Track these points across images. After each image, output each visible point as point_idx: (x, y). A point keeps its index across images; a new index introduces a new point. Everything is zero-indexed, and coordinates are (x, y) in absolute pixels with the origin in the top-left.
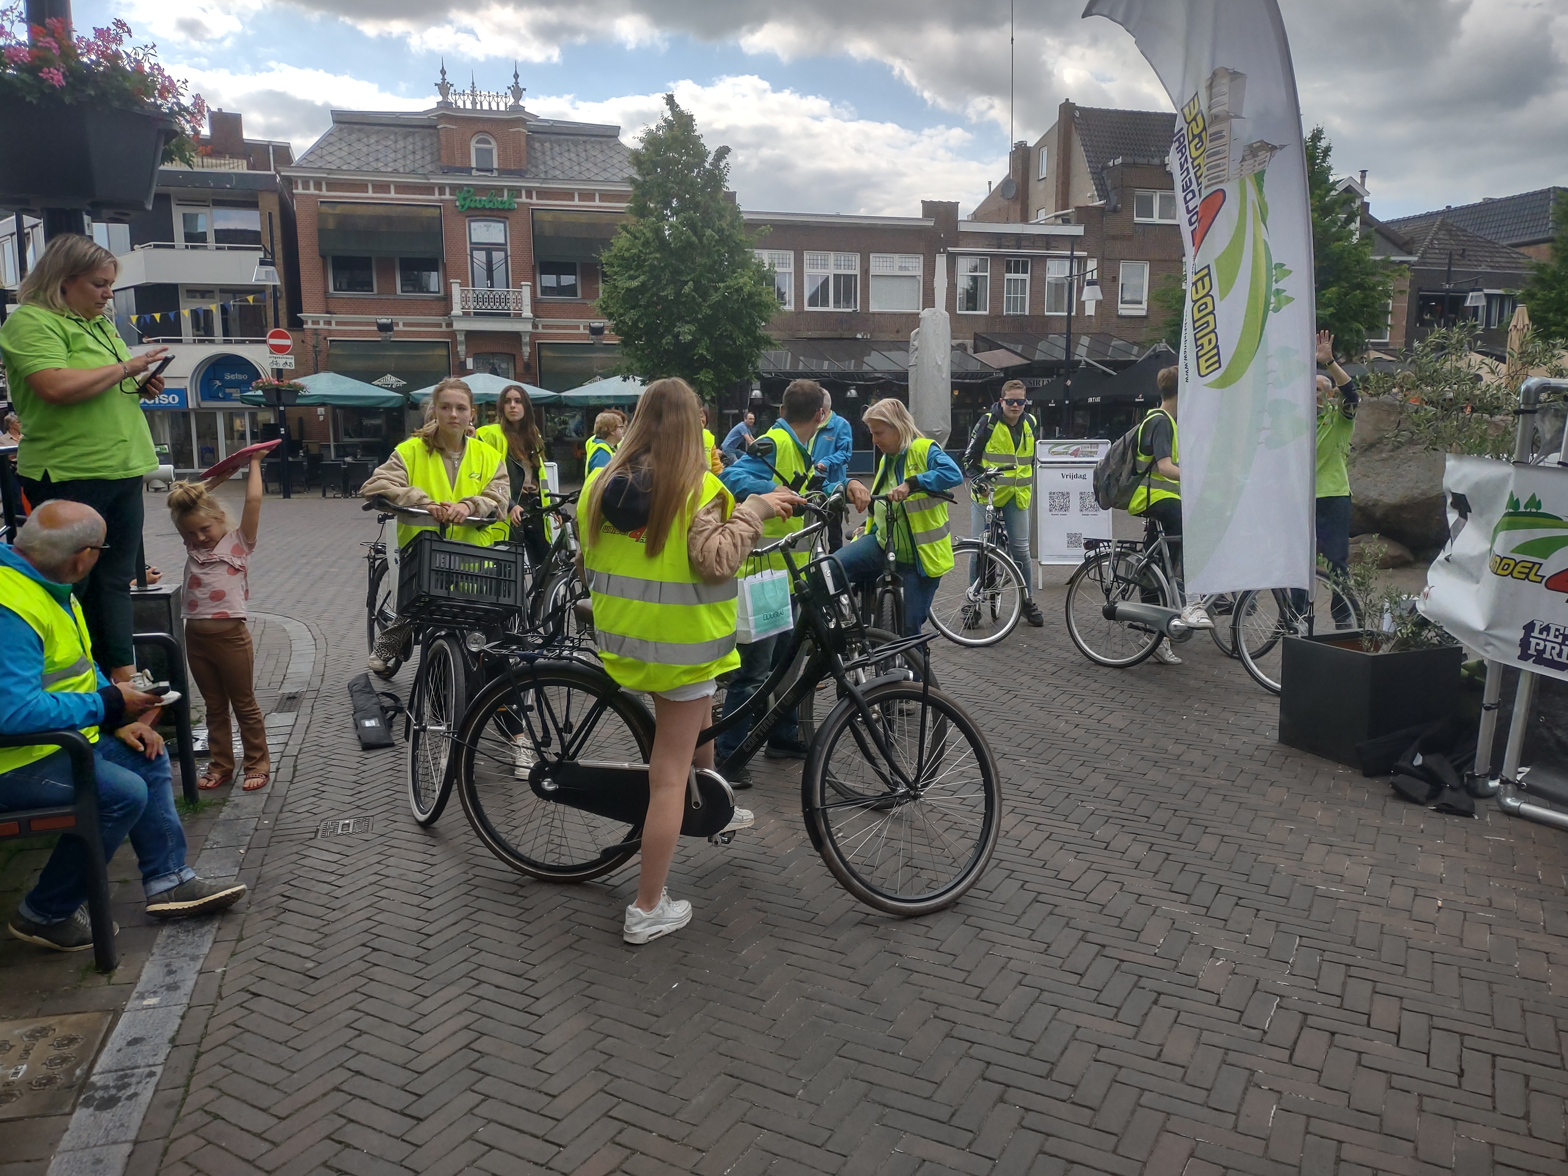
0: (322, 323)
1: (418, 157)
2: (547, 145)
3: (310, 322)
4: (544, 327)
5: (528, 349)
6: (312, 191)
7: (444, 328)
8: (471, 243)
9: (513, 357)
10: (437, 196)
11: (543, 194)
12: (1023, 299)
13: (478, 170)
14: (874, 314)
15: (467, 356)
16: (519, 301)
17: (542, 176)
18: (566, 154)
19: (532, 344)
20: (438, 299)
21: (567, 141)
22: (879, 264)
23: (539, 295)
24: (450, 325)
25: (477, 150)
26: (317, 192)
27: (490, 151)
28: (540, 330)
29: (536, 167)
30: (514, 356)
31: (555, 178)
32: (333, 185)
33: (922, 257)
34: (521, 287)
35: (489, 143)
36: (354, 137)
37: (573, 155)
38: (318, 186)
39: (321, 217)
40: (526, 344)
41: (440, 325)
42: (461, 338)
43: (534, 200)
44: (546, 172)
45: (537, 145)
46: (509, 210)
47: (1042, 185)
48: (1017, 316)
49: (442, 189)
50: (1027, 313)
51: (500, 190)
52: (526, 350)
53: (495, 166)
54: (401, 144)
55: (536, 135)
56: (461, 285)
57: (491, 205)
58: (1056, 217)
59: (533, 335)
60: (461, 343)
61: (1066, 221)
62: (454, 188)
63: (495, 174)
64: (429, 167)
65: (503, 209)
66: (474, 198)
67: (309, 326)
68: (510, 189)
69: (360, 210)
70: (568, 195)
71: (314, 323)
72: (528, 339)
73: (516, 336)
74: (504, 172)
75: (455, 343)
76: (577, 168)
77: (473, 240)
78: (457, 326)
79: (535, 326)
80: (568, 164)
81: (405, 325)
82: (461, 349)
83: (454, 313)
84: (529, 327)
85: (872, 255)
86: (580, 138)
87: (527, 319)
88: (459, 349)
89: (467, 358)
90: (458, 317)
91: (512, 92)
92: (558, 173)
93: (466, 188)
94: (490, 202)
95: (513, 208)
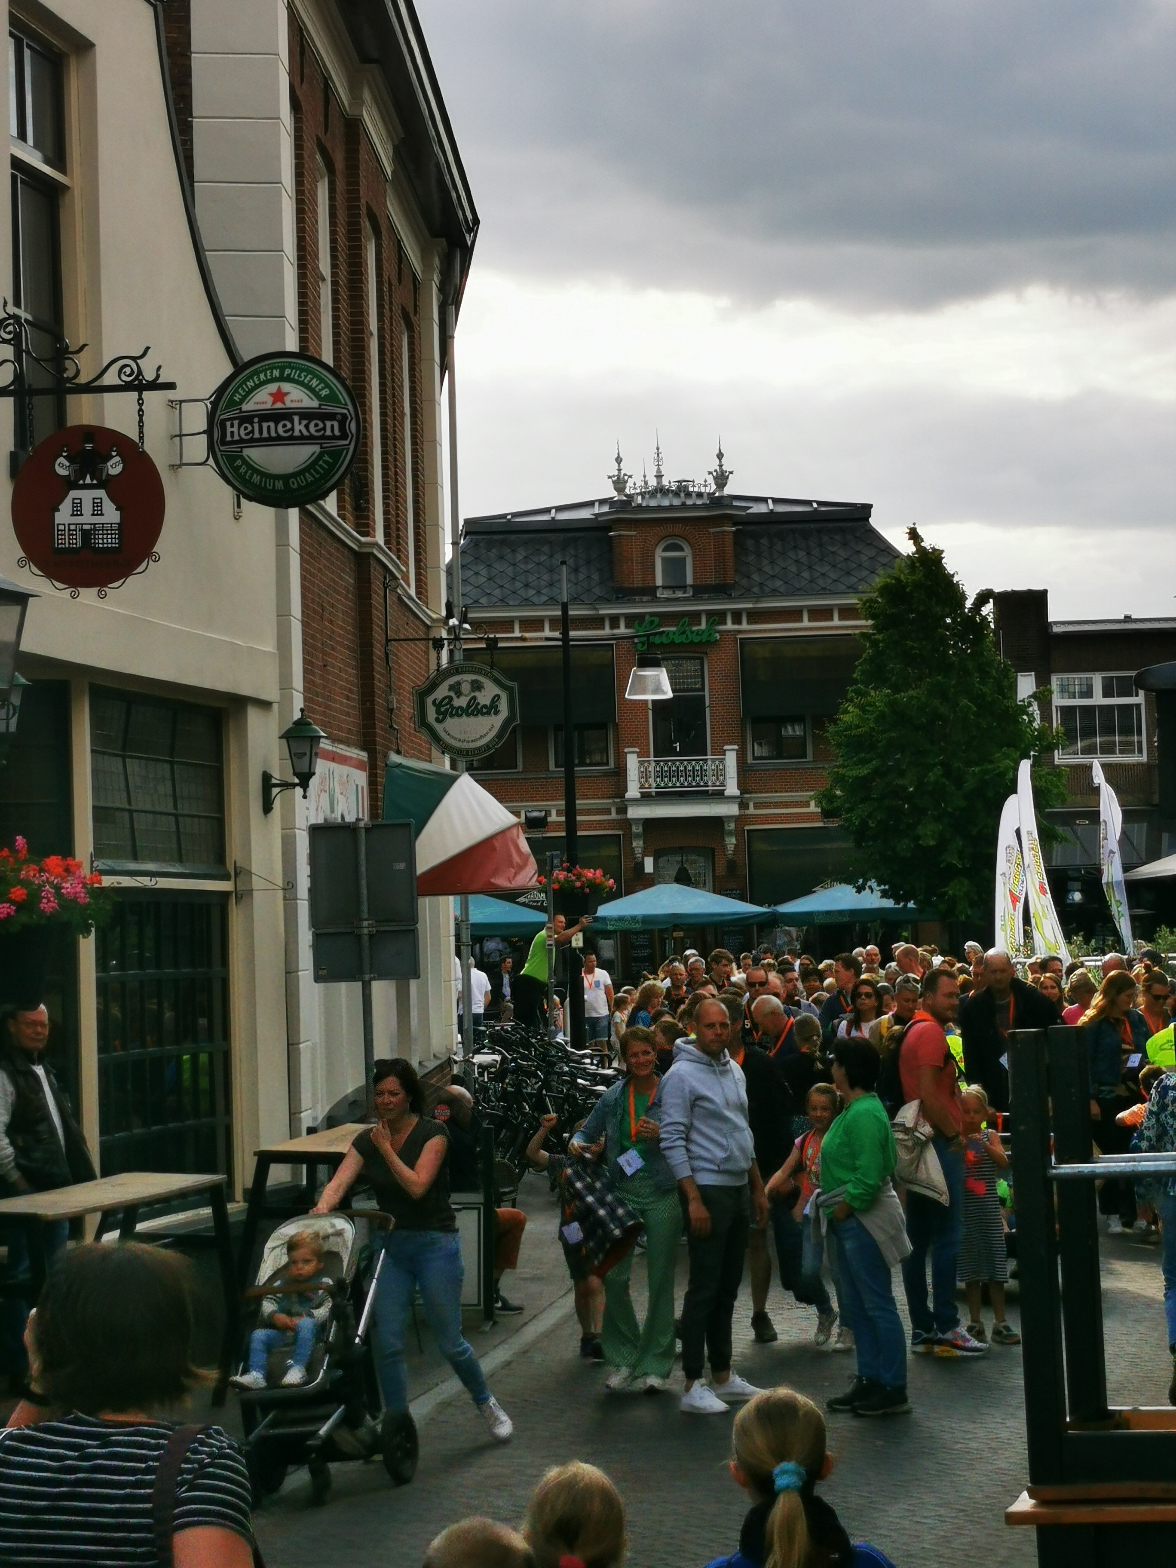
1: (581, 577)
2: (764, 541)
4: (755, 807)
5: (733, 840)
7: (614, 815)
9: (710, 854)
10: (607, 631)
11: (755, 616)
13: (665, 590)
15: (645, 854)
16: (720, 773)
17: (759, 592)
18: (791, 554)
19: (738, 833)
20: (606, 774)
23: (750, 760)
24: (623, 810)
25: (664, 559)
27: (683, 560)
28: (751, 810)
29: (748, 577)
30: (713, 850)
31: (775, 592)
34: (724, 753)
35: (681, 549)
36: (495, 553)
37: (802, 554)
40: (730, 833)
41: (608, 812)
42: (637, 829)
43: (745, 626)
44: (762, 586)
45: (750, 543)
46: (708, 642)
49: (614, 621)
51: (695, 617)
52: (731, 842)
53: (689, 581)
54: (558, 558)
56: (639, 755)
57: (683, 639)
59: (739, 820)
60: (637, 836)
62: (631, 620)
63: (689, 593)
64: (597, 591)
65: (700, 643)
66: (658, 630)
68: (710, 614)
70: (794, 614)
72: (732, 826)
73: (717, 822)
74: (700, 591)
75: (629, 836)
76: (806, 574)
78: (635, 813)
79: (743, 805)
80: (793, 568)
81: (559, 813)
83: (629, 795)
84: (733, 810)
86: (812, 526)
87: (732, 798)
88: (634, 844)
89: (646, 858)
90: (634, 801)
91: (715, 478)
92: (778, 583)
93: (647, 618)
94: (683, 633)
95: (712, 640)
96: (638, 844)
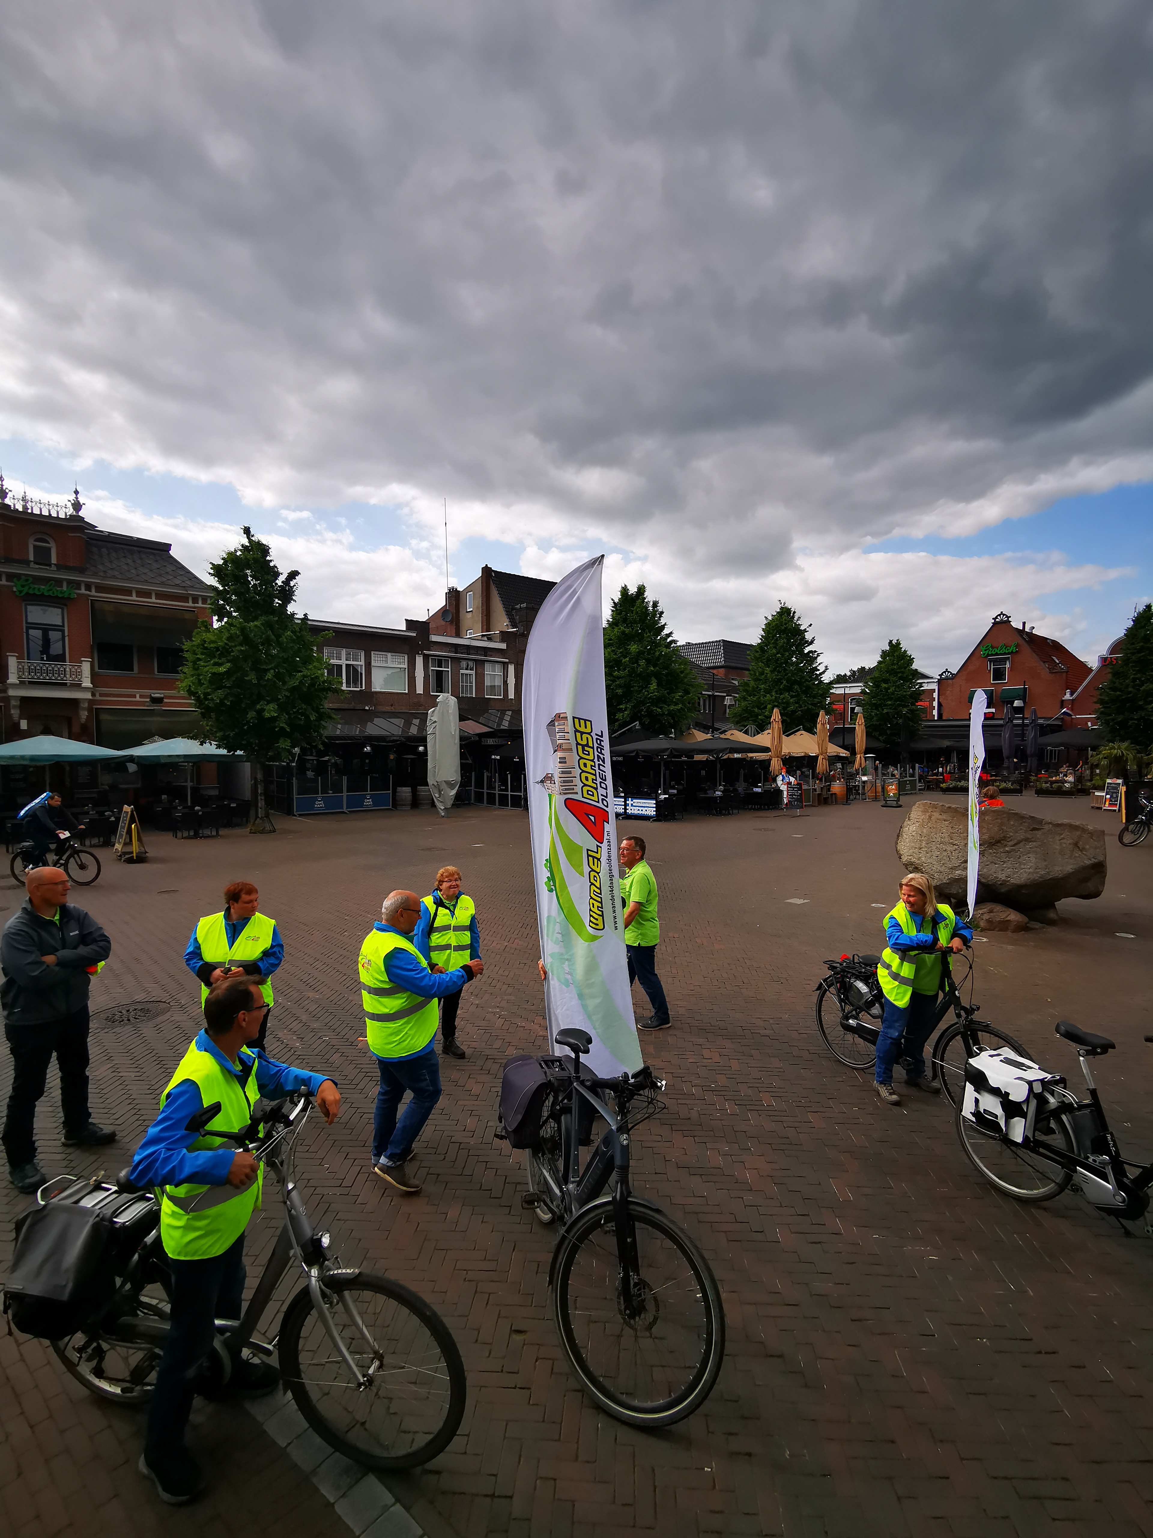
2: (104, 550)
4: (101, 695)
5: (86, 713)
8: (27, 623)
9: (69, 721)
11: (100, 588)
12: (471, 687)
13: (35, 563)
14: (376, 693)
15: (21, 718)
16: (80, 674)
17: (102, 574)
18: (123, 560)
19: (90, 709)
21: (123, 549)
22: (377, 659)
23: (96, 669)
25: (35, 547)
27: (49, 549)
28: (98, 697)
29: (95, 566)
30: (70, 718)
31: (114, 577)
33: (406, 657)
34: (82, 662)
35: (48, 542)
37: (129, 561)
40: (84, 709)
42: (15, 703)
43: (93, 593)
44: (105, 572)
45: (95, 549)
46: (69, 599)
47: (469, 615)
48: (467, 697)
50: (474, 696)
51: (59, 582)
52: (84, 715)
53: (54, 561)
55: (94, 542)
56: (18, 658)
57: (51, 593)
58: (483, 636)
59: (90, 702)
60: (15, 707)
61: (490, 639)
62: (11, 577)
63: (54, 568)
65: (63, 598)
66: (32, 586)
68: (70, 582)
70: (128, 592)
72: (86, 705)
73: (75, 702)
74: (62, 567)
75: (8, 707)
76: (133, 571)
77: (30, 621)
78: (12, 692)
79: (93, 695)
80: (125, 567)
83: (9, 681)
84: (88, 696)
85: (372, 653)
86: (135, 548)
87: (86, 689)
88: (13, 712)
89: (21, 721)
90: (14, 686)
91: (72, 504)
92: (116, 573)
93: (23, 577)
94: (49, 590)
95: (72, 597)
96: (15, 713)
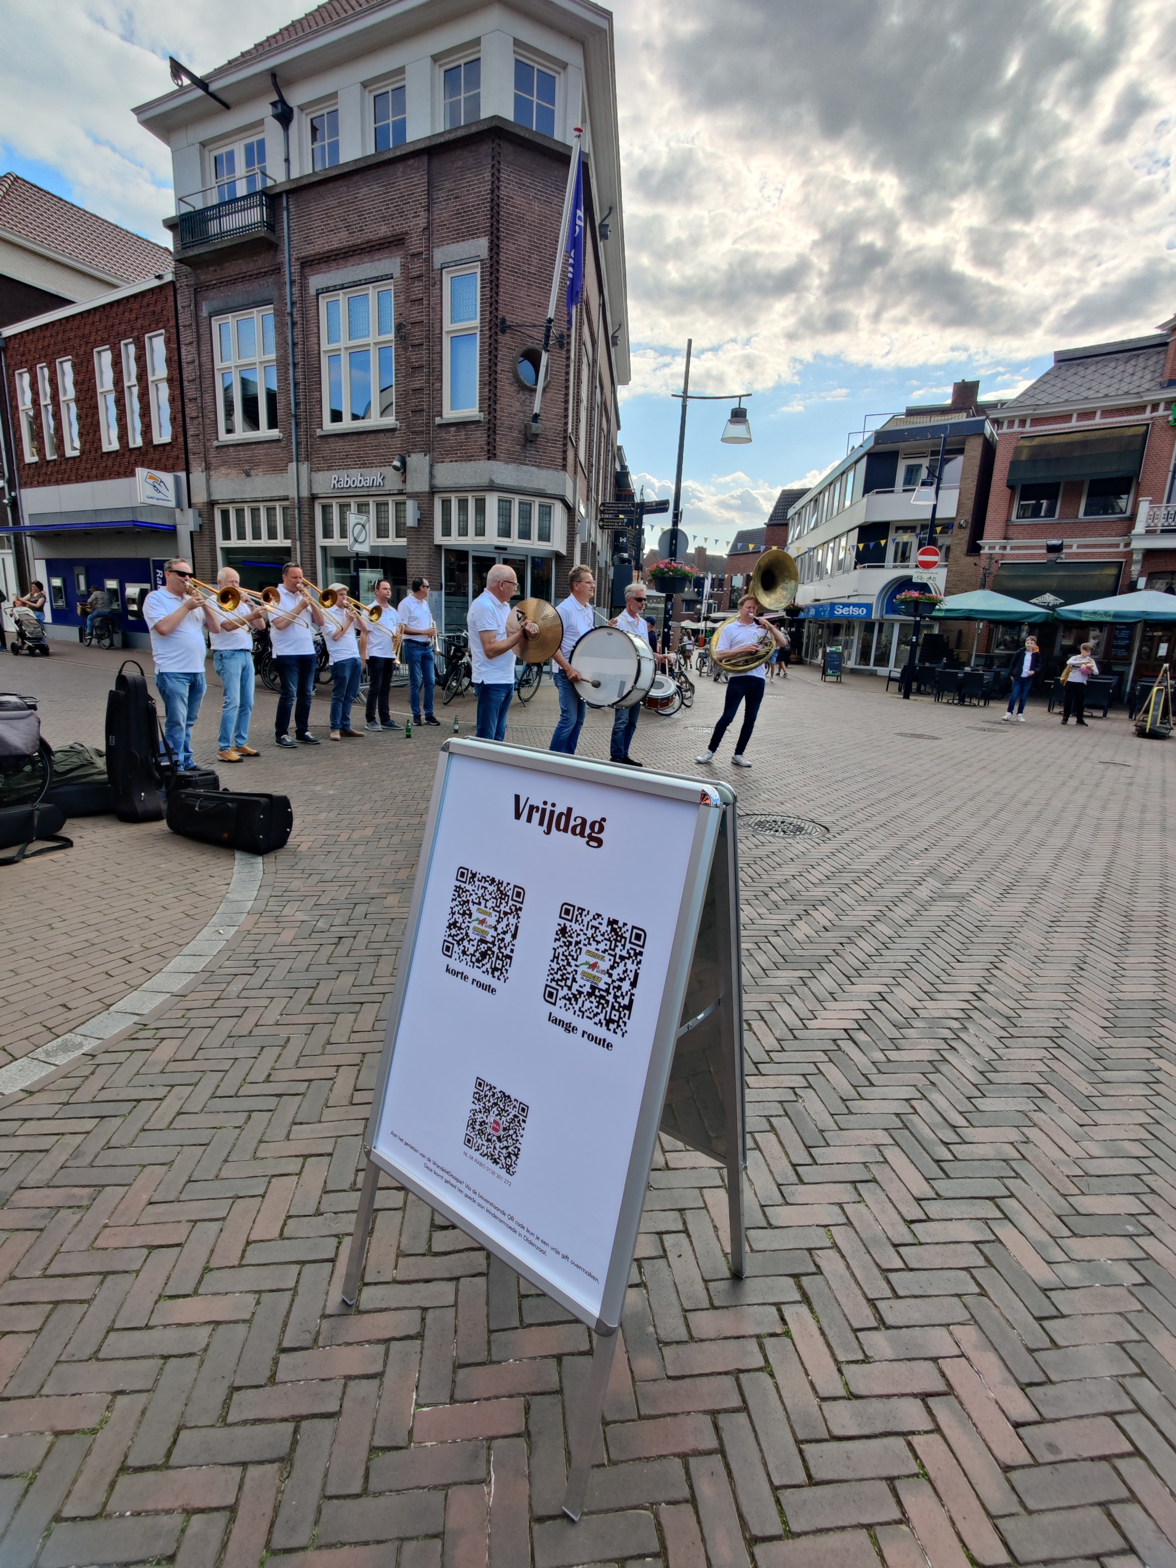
0: (997, 548)
1: (1135, 378)
3: (987, 548)
6: (1016, 428)
7: (1122, 549)
10: (1148, 414)
15: (1141, 574)
20: (1121, 519)
24: (1127, 545)
26: (1020, 429)
32: (1036, 421)
36: (1073, 371)
38: (1023, 423)
39: (1018, 450)
41: (1117, 546)
42: (1137, 557)
49: (1155, 405)
54: (1121, 368)
56: (1151, 502)
60: (1137, 562)
64: (1147, 386)
67: (985, 551)
69: (1057, 439)
71: (991, 548)
75: (1130, 563)
78: (1135, 545)
81: (1079, 547)
82: (1135, 569)
83: (1134, 532)
88: (1133, 568)
89: (1140, 579)
90: (1139, 536)
